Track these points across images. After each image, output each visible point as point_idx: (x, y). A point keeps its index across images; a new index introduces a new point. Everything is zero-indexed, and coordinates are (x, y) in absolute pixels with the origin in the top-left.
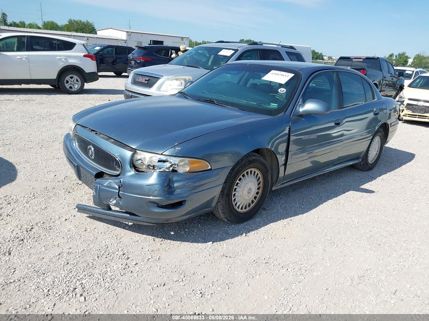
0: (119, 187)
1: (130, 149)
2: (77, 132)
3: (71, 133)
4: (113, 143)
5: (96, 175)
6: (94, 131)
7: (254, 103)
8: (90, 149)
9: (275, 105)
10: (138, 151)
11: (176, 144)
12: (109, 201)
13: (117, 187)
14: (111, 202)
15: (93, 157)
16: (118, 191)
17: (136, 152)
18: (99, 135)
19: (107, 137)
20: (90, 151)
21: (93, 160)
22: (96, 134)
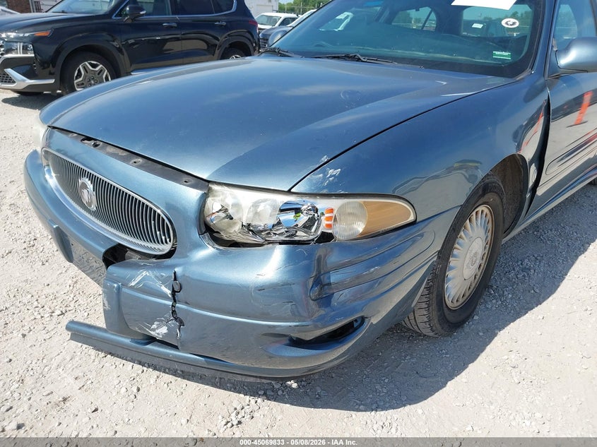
0: (174, 293)
1: (193, 181)
2: (49, 147)
3: (39, 149)
4: (141, 167)
5: (106, 253)
6: (89, 139)
7: (446, 56)
8: (84, 186)
9: (504, 53)
10: (215, 187)
11: (325, 159)
12: (149, 328)
13: (169, 292)
14: (154, 330)
15: (93, 208)
16: (171, 303)
17: (210, 190)
18: (102, 148)
19: (125, 154)
20: (85, 191)
21: (95, 214)
22: (96, 146)
